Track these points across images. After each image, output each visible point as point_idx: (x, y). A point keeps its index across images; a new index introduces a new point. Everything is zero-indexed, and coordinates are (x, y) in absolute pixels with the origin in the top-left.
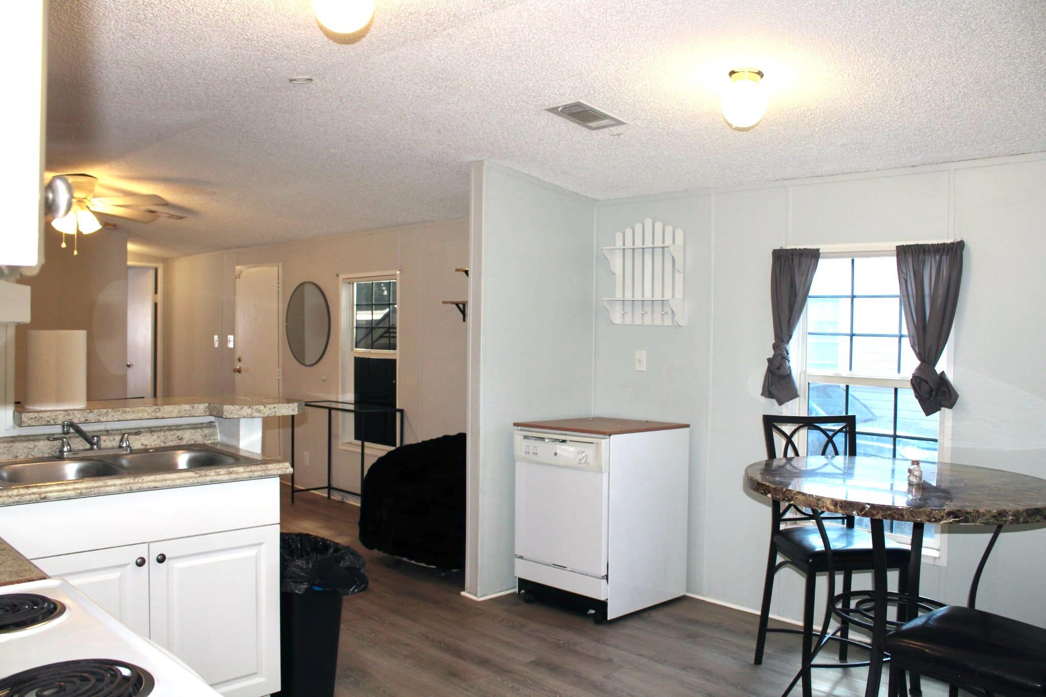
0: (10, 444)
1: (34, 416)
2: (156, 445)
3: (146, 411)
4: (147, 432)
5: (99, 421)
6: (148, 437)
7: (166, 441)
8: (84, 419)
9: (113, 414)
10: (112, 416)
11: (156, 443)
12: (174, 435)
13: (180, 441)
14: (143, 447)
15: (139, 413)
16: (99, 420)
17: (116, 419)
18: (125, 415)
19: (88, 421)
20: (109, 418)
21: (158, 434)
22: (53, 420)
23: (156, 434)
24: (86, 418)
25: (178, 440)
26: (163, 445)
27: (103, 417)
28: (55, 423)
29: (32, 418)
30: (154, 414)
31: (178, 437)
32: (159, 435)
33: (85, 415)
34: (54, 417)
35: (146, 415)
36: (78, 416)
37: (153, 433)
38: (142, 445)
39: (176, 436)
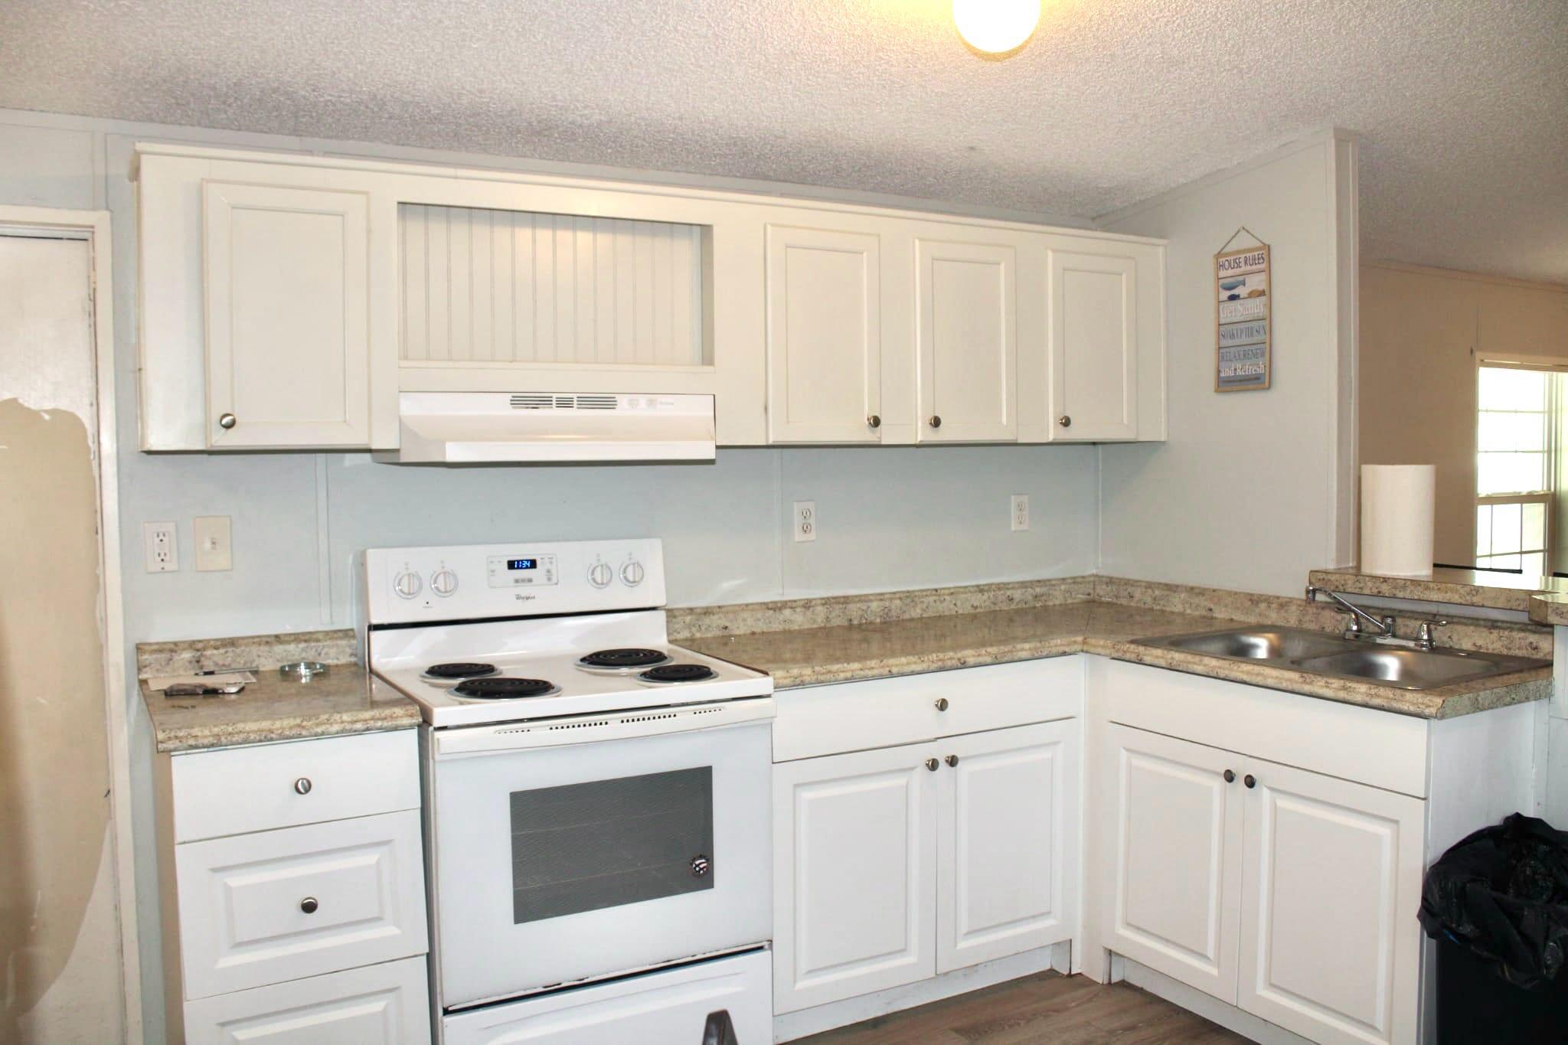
0: (1320, 610)
1: (1322, 577)
2: (1494, 649)
3: (1457, 591)
4: (1485, 627)
5: (1394, 597)
6: (1484, 635)
7: (1510, 646)
8: (1376, 591)
9: (1413, 589)
10: (1411, 591)
11: (1494, 646)
12: (1525, 639)
13: (1533, 652)
14: (1473, 649)
15: (1446, 592)
16: (1394, 595)
17: (1416, 597)
18: (1427, 592)
19: (1381, 595)
20: (1407, 595)
21: (1499, 632)
22: (1343, 585)
23: (1495, 633)
24: (1379, 590)
25: (1529, 649)
26: (1505, 652)
27: (1400, 591)
28: (1344, 589)
29: (1320, 580)
30: (1468, 598)
31: (1531, 643)
32: (1501, 635)
33: (1377, 585)
34: (1343, 582)
35: (1456, 598)
36: (1370, 584)
37: (1492, 631)
38: (1474, 644)
39: (1528, 641)
